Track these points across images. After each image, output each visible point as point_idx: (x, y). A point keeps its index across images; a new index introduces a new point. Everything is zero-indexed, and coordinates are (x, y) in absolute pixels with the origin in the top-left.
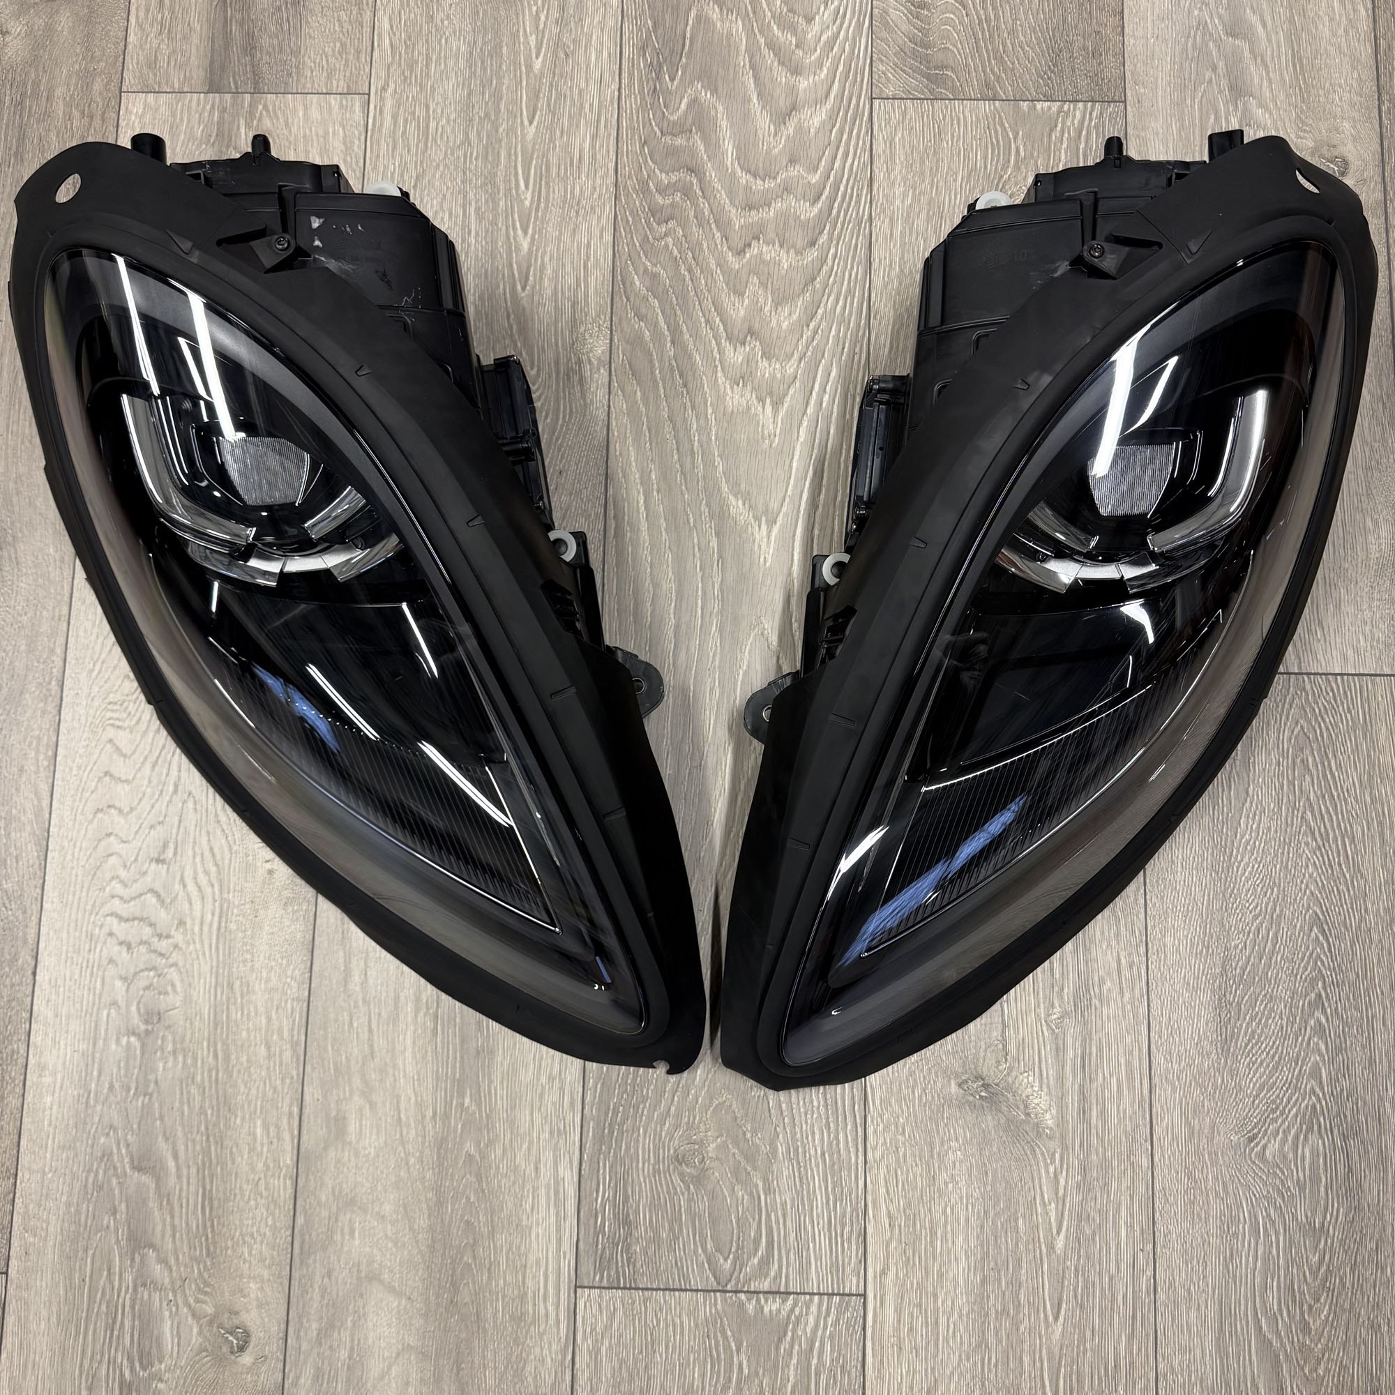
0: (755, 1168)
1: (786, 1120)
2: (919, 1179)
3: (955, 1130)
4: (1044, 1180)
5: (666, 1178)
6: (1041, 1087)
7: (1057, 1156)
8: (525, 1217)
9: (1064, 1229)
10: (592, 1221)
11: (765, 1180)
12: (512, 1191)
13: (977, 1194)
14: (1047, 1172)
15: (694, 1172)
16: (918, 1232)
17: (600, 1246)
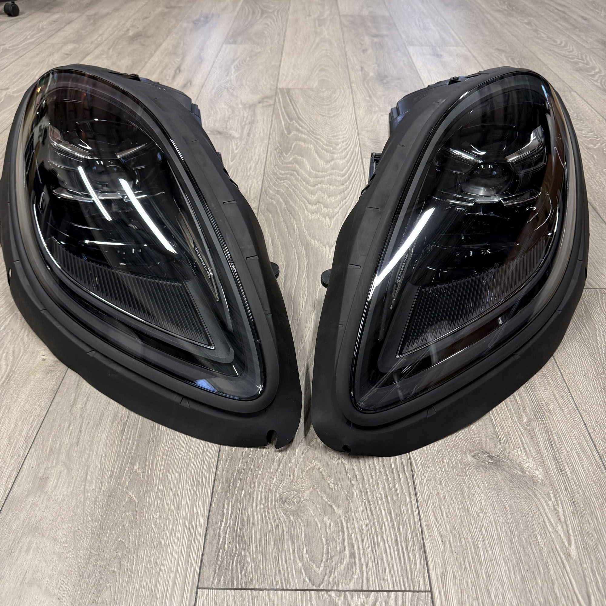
0: (338, 506)
1: (358, 476)
2: (457, 511)
3: (476, 481)
4: (547, 510)
5: (272, 512)
6: (528, 457)
7: (552, 495)
8: (164, 539)
9: (573, 542)
10: (216, 541)
11: (346, 512)
12: (158, 521)
13: (501, 520)
14: (548, 505)
15: (293, 507)
16: (464, 546)
17: (220, 558)
